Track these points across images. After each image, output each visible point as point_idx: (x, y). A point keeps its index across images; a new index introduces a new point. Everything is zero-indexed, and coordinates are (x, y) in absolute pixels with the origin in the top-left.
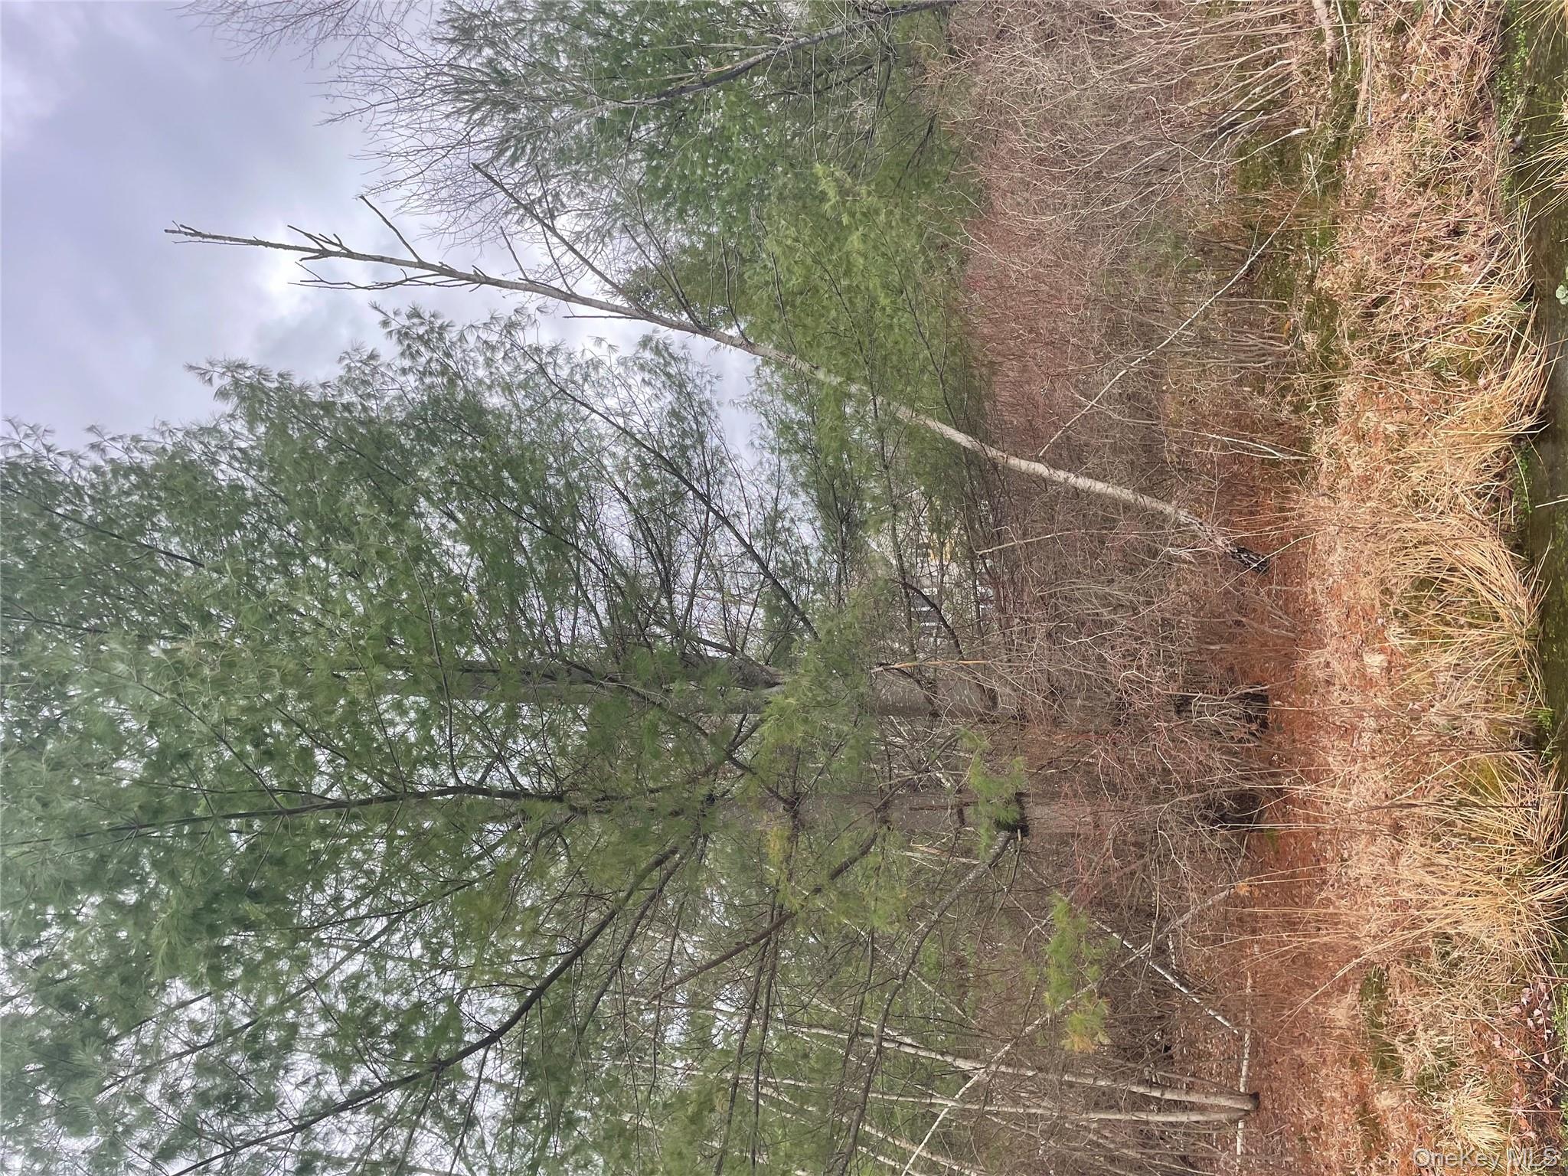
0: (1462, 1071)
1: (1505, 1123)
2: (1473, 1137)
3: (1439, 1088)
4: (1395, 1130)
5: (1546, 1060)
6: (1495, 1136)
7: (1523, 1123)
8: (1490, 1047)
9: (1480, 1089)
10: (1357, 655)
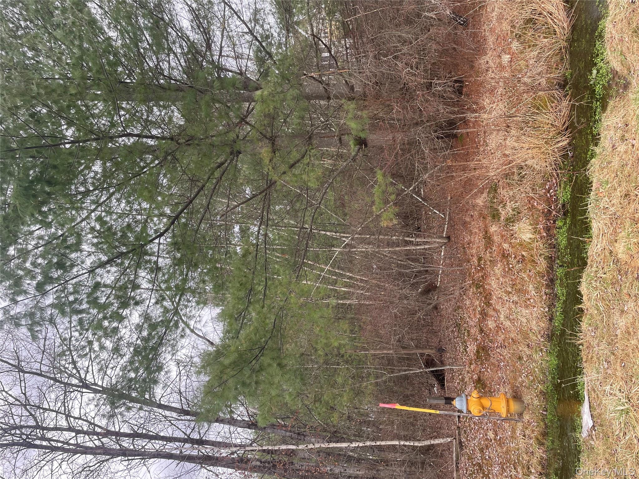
0: (521, 215)
1: (536, 231)
2: (524, 237)
3: (513, 222)
4: (496, 238)
5: (553, 208)
6: (532, 236)
7: (542, 231)
8: (533, 206)
9: (528, 221)
10: (500, 57)
